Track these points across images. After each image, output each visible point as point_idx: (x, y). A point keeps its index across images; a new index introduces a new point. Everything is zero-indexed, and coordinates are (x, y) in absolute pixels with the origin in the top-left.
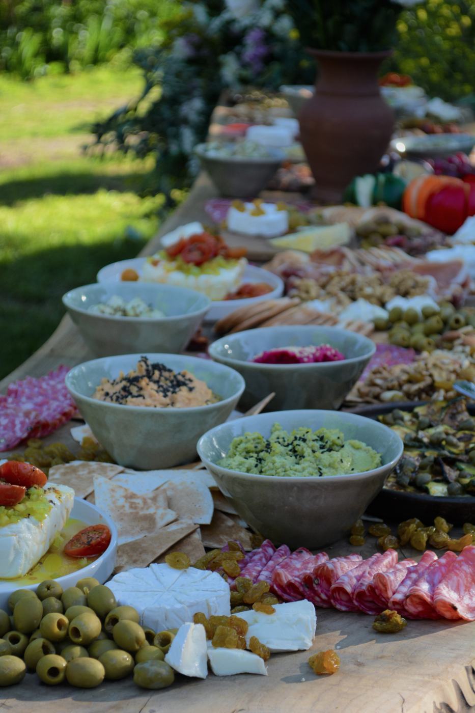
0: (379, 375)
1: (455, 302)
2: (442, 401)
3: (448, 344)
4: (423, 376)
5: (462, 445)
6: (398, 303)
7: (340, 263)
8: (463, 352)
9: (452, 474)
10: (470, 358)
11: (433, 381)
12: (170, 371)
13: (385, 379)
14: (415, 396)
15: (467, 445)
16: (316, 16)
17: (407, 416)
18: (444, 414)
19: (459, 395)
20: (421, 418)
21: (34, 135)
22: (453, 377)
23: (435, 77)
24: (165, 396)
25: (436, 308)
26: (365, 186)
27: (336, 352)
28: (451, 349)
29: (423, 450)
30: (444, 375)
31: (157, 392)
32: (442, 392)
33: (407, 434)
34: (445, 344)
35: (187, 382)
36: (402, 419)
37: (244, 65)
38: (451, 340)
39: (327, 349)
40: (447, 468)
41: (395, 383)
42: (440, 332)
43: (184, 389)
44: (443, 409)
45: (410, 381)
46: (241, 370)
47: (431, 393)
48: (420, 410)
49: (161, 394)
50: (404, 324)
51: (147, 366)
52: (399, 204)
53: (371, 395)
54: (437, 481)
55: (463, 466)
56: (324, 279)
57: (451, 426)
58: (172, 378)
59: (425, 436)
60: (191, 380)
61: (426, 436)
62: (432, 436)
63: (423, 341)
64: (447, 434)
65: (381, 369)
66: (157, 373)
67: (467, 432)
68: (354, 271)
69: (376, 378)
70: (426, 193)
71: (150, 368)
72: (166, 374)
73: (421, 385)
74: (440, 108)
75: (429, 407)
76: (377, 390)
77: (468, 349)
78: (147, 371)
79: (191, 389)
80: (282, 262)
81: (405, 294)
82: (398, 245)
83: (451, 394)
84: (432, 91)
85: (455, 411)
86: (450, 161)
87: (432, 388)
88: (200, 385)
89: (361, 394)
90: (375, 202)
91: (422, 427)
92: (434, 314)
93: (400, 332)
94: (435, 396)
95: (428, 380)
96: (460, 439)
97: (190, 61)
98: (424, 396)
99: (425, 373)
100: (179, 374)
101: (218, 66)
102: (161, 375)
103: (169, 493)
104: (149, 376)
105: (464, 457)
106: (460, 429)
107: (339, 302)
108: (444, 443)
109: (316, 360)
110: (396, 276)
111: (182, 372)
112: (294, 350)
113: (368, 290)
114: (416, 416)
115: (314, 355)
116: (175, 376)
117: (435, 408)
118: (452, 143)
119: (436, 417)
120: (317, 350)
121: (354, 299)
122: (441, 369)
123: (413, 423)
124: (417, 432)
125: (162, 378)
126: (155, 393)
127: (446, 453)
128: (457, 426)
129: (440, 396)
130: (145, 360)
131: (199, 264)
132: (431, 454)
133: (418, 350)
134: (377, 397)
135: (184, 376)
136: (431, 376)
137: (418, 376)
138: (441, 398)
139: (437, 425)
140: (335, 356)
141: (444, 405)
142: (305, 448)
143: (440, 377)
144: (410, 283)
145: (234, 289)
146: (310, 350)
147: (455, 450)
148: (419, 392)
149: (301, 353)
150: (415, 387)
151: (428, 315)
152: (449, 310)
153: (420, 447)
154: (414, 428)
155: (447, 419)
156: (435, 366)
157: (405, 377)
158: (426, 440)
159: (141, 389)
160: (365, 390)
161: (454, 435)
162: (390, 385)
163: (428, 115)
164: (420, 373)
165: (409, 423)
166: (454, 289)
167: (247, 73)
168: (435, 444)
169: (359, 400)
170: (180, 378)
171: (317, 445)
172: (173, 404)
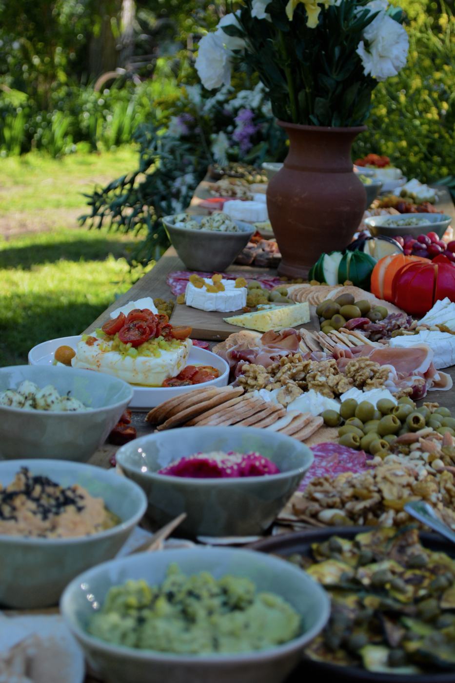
0: (319, 488)
1: (416, 395)
2: (389, 528)
3: (404, 447)
4: (370, 491)
5: (410, 589)
6: (353, 394)
7: (295, 346)
8: (421, 458)
9: (395, 634)
10: (428, 467)
11: (383, 498)
12: (56, 485)
13: (326, 493)
14: (360, 516)
15: (416, 591)
16: (288, 89)
17: (346, 545)
18: (390, 546)
19: (411, 518)
20: (363, 549)
21: (58, 206)
22: (406, 492)
23: (413, 159)
24: (45, 518)
25: (395, 402)
26: (331, 263)
27: (266, 461)
28: (407, 454)
29: (362, 594)
30: (395, 490)
31: (35, 513)
32: (392, 513)
33: (343, 571)
34: (400, 448)
35: (78, 499)
36: (340, 550)
37: (233, 144)
38: (409, 443)
39: (256, 458)
40: (389, 626)
41: (337, 500)
42: (397, 433)
43: (71, 509)
44: (389, 539)
45: (356, 497)
46: (146, 484)
47: (379, 512)
48: (363, 538)
49: (39, 516)
50: (357, 421)
51: (27, 478)
52: (366, 284)
53: (308, 512)
54: (376, 644)
55: (410, 622)
56: (274, 364)
57: (399, 562)
58: (58, 494)
59: (365, 575)
60: (81, 497)
61: (367, 575)
62: (375, 574)
63: (377, 441)
64: (393, 573)
65: (322, 480)
66: (38, 489)
67: (418, 572)
68: (309, 356)
69: (316, 491)
70: (394, 272)
71: (31, 482)
72: (50, 490)
73: (367, 503)
74: (417, 189)
75: (374, 535)
76: (316, 506)
77: (426, 455)
78: (27, 485)
79: (80, 509)
80: (235, 342)
81: (361, 386)
82: (360, 327)
83: (402, 515)
84: (409, 173)
85: (404, 543)
86: (422, 240)
87: (380, 507)
88: (93, 505)
89: (296, 511)
90: (341, 281)
91: (363, 562)
92: (392, 410)
93: (352, 429)
94: (383, 517)
95: (376, 497)
96: (408, 581)
97: (183, 139)
98: (370, 516)
99: (372, 488)
100: (69, 489)
101: (209, 143)
102: (43, 491)
103: (31, 651)
104: (28, 492)
105: (411, 609)
106: (410, 566)
107: (288, 392)
108: (388, 586)
109: (242, 472)
110: (353, 363)
111: (73, 485)
112: (217, 457)
113: (321, 379)
114: (357, 545)
115: (238, 465)
116: (63, 492)
117: (381, 535)
118: (425, 221)
119: (382, 548)
120: (244, 459)
121: (305, 389)
122: (392, 483)
123: (354, 554)
124: (356, 568)
125: (44, 496)
126: (30, 514)
127: (389, 602)
128: (407, 562)
129: (388, 519)
130: (25, 471)
131: (136, 345)
132: (371, 601)
133: (370, 452)
134: (315, 515)
135: (74, 491)
136: (380, 491)
137: (365, 492)
138: (390, 522)
139: (382, 560)
140: (265, 466)
141: (391, 533)
142: (199, 609)
143: (390, 494)
144: (367, 372)
145: (175, 374)
146: (236, 459)
147: (401, 597)
148: (365, 511)
149: (223, 462)
150: (360, 506)
151: (385, 411)
152: (408, 406)
153: (357, 591)
154: (354, 562)
155: (394, 552)
156: (385, 478)
157: (349, 492)
158: (366, 581)
159: (14, 509)
160: (300, 506)
161: (401, 575)
162: (330, 501)
163: (404, 194)
164: (367, 489)
165: (348, 555)
166: (416, 380)
167: (235, 151)
168: (377, 588)
169: (293, 518)
170: (69, 494)
171: (216, 602)
172: (53, 528)
